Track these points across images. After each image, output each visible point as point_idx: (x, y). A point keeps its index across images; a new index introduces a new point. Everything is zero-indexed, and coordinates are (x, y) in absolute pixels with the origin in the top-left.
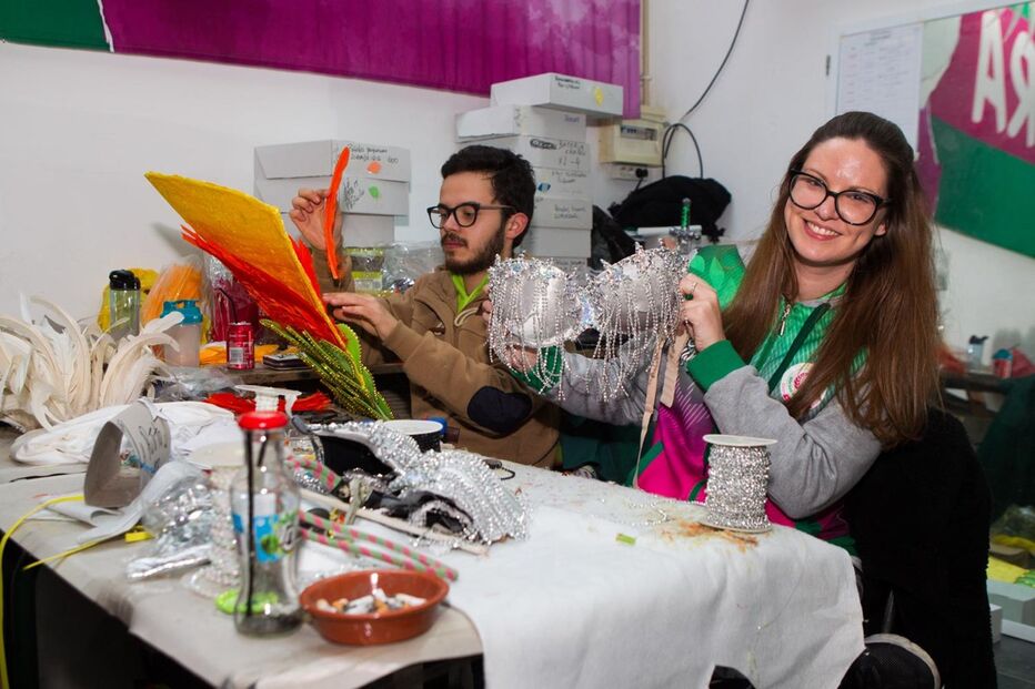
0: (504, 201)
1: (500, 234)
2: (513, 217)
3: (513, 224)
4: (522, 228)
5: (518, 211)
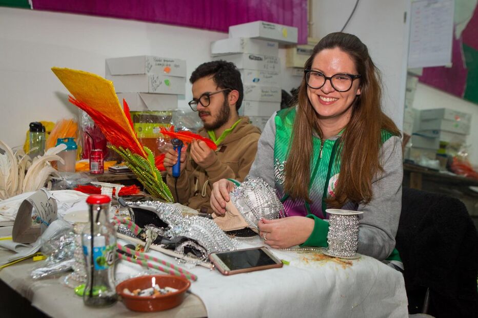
0: (223, 87)
2: (231, 93)
3: (232, 97)
5: (232, 90)
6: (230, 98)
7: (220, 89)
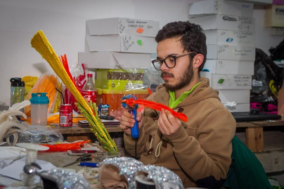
1: (190, 67)
2: (196, 57)
3: (196, 60)
4: (202, 61)
5: (198, 53)
6: (194, 61)
7: (186, 52)
